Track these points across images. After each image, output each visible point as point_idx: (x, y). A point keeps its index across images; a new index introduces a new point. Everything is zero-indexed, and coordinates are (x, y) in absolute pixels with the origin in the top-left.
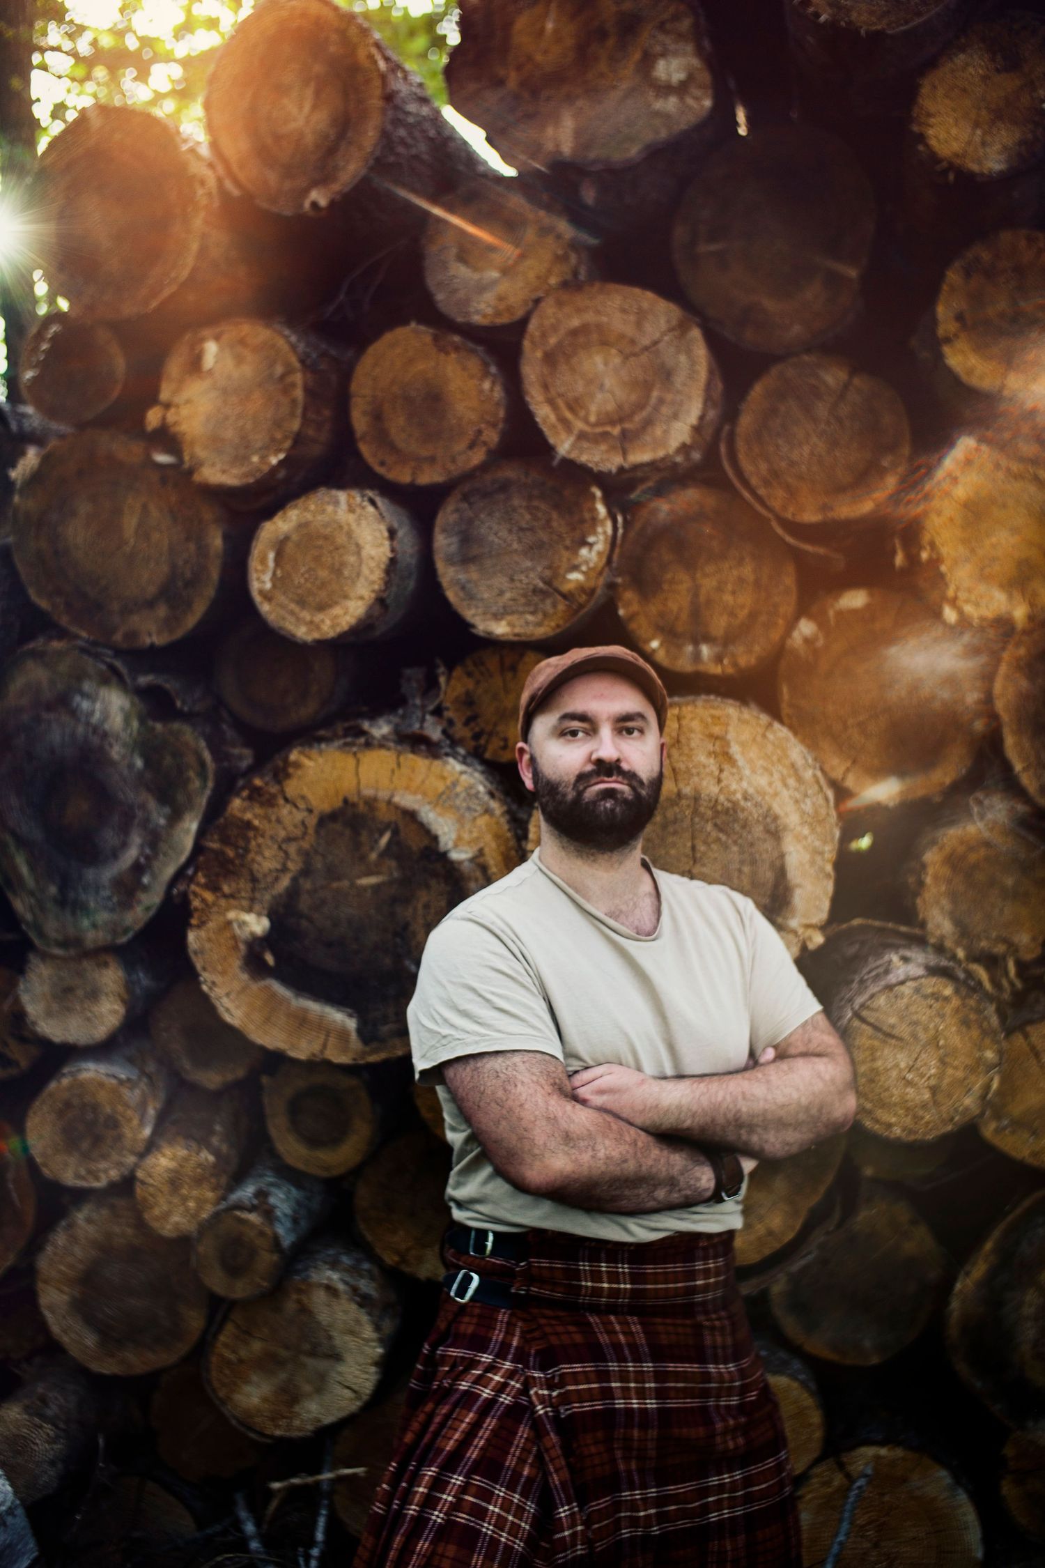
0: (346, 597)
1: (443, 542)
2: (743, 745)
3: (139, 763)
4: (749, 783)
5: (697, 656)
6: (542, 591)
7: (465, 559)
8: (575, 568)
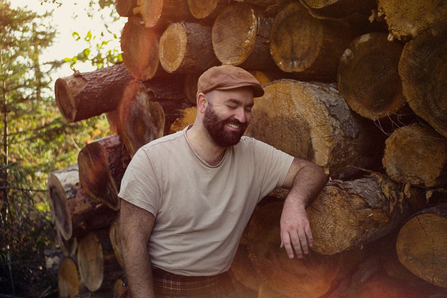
0: (178, 57)
1: (214, 36)
2: (296, 96)
3: (150, 115)
4: (299, 111)
5: (293, 66)
6: (239, 48)
7: (220, 41)
8: (247, 39)
